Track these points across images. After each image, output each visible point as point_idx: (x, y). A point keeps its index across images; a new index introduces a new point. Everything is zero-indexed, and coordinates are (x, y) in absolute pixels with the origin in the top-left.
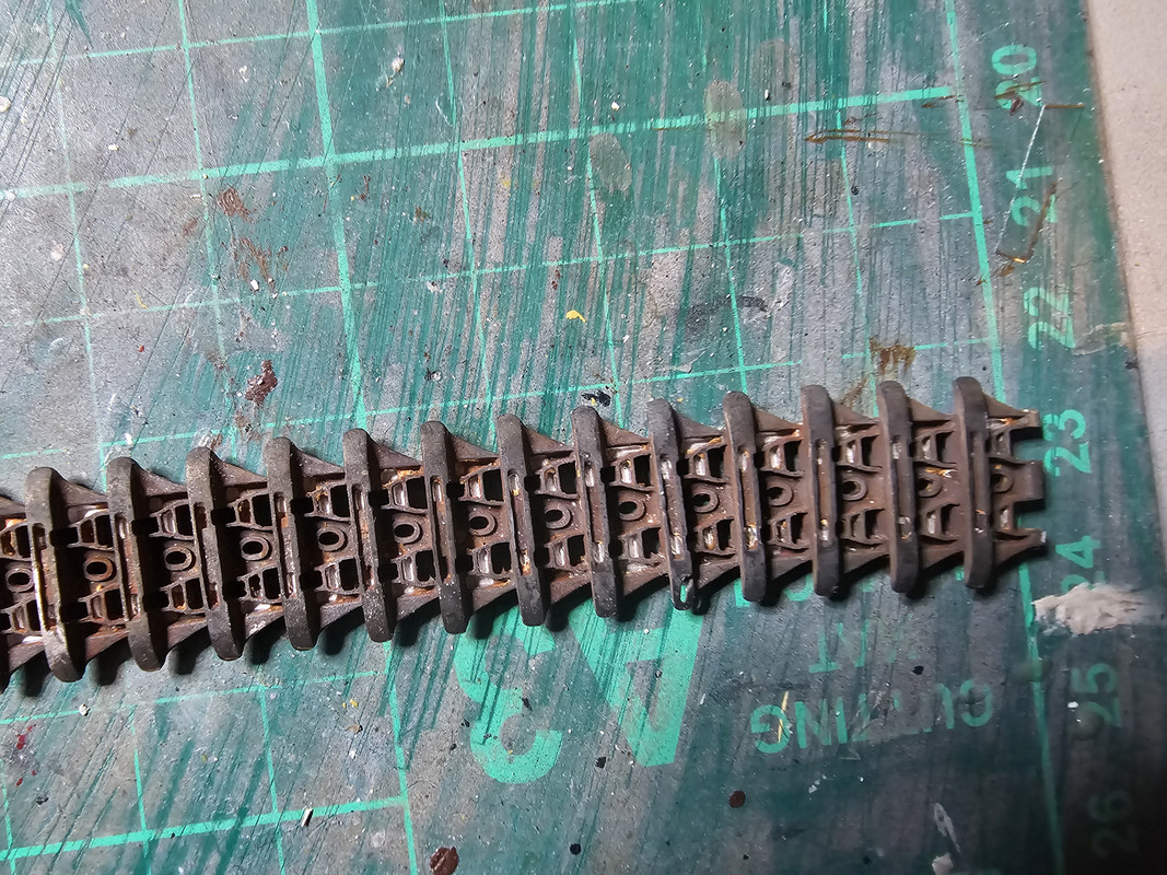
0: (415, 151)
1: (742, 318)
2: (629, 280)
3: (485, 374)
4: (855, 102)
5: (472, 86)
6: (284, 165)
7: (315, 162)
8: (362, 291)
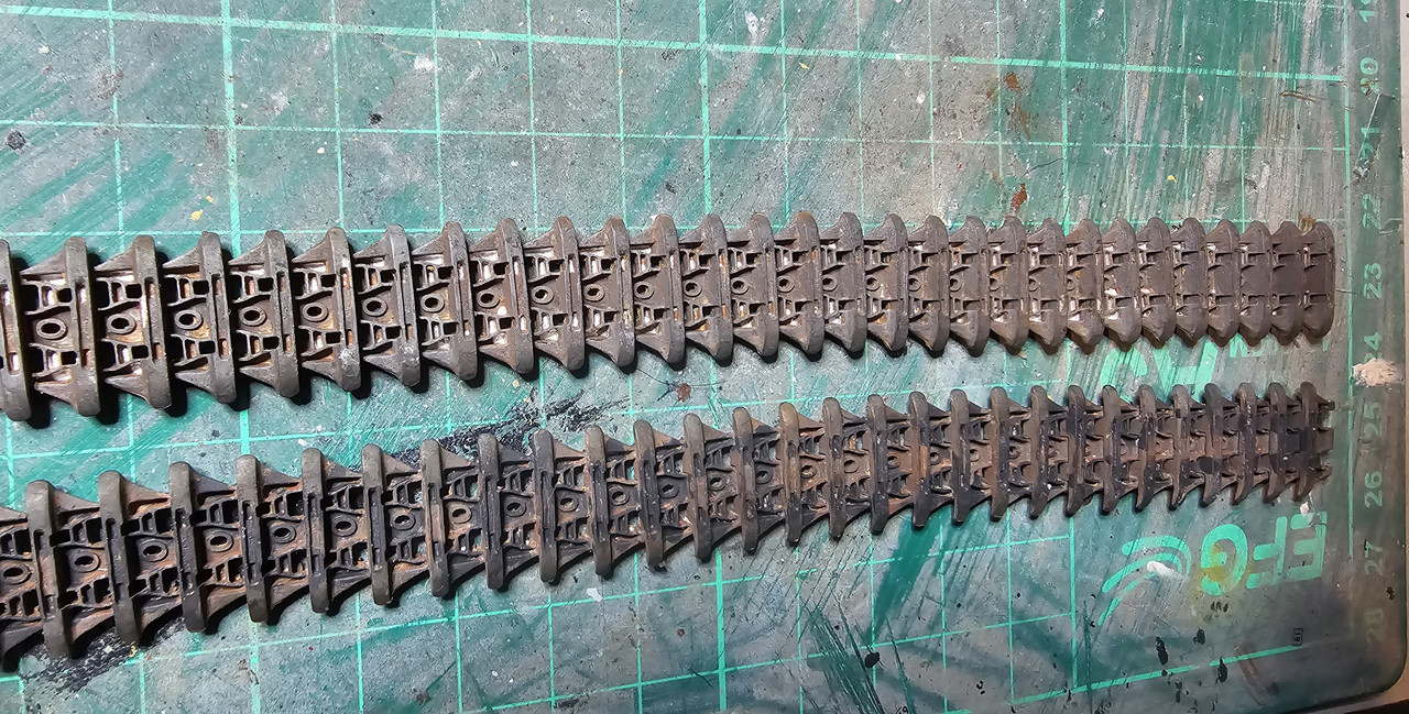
0: (1105, 67)
1: (1246, 191)
2: (1198, 161)
3: (1128, 206)
4: (1303, 76)
5: (1135, 31)
6: (1040, 63)
7: (1055, 64)
8: (1073, 147)
